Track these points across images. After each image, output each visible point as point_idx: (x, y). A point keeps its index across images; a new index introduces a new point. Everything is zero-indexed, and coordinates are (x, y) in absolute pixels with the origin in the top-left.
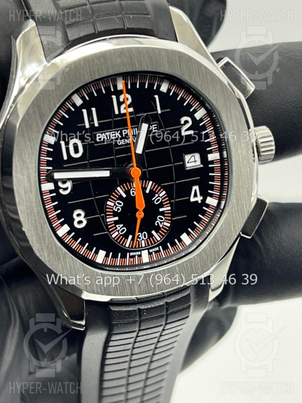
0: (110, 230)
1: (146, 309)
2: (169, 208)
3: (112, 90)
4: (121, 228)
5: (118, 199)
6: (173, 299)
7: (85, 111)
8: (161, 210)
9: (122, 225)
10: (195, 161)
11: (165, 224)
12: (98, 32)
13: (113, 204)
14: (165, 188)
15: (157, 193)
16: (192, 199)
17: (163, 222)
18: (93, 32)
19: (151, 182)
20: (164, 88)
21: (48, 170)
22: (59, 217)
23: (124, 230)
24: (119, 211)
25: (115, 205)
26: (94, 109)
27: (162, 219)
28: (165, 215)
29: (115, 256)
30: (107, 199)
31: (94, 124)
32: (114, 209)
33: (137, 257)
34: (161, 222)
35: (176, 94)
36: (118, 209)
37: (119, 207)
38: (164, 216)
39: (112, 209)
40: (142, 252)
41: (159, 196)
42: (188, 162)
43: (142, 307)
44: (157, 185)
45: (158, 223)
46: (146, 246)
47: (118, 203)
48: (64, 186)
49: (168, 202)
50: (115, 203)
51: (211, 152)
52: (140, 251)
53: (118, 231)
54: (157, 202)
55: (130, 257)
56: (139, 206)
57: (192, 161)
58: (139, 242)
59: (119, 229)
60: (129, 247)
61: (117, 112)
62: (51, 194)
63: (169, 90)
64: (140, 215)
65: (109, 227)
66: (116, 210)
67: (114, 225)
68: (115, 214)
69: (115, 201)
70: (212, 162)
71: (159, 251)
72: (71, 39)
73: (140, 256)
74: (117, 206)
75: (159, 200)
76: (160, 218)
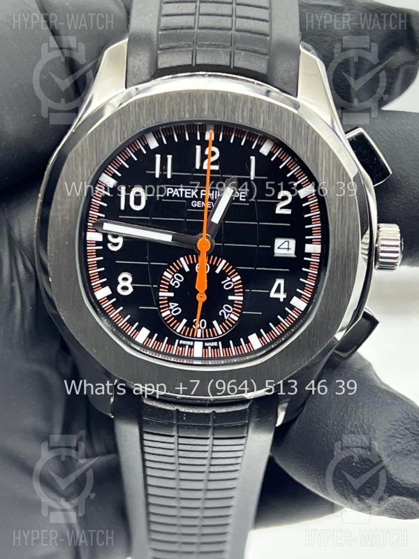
0: (161, 307)
1: (186, 413)
2: (241, 298)
3: (199, 138)
4: (174, 308)
5: (178, 272)
6: (224, 410)
7: (158, 157)
8: (230, 298)
9: (177, 305)
10: (288, 249)
11: (232, 316)
12: (196, 65)
13: (170, 276)
14: (240, 273)
15: (229, 276)
16: (273, 295)
17: (230, 313)
18: (190, 63)
19: (224, 261)
20: (265, 149)
21: (99, 217)
22: (101, 275)
23: (178, 311)
24: (176, 287)
25: (173, 277)
26: (170, 157)
27: (229, 309)
28: (235, 305)
29: (160, 339)
30: (164, 269)
31: (166, 175)
32: (171, 282)
33: (187, 347)
34: (227, 313)
35: (278, 161)
36: (176, 284)
37: (178, 281)
38: (233, 307)
39: (169, 282)
40: (195, 342)
41: (231, 281)
42: (278, 248)
43: (182, 409)
44: (231, 267)
45: (222, 313)
46: (201, 337)
47: (177, 277)
48: (115, 241)
49: (242, 290)
50: (173, 276)
51: (310, 242)
52: (194, 341)
53: (171, 310)
54: (227, 286)
55: (179, 345)
56: (199, 286)
57: (284, 248)
58: (194, 329)
59: (172, 307)
60: (180, 333)
61: (198, 166)
62: (97, 246)
63: (271, 154)
64: (201, 298)
65: (160, 302)
66: (173, 285)
67: (166, 301)
68: (171, 289)
69: (175, 273)
70: (309, 255)
71: (218, 347)
72: (161, 66)
73: (191, 347)
74: (175, 280)
75: (230, 285)
76: (226, 308)
